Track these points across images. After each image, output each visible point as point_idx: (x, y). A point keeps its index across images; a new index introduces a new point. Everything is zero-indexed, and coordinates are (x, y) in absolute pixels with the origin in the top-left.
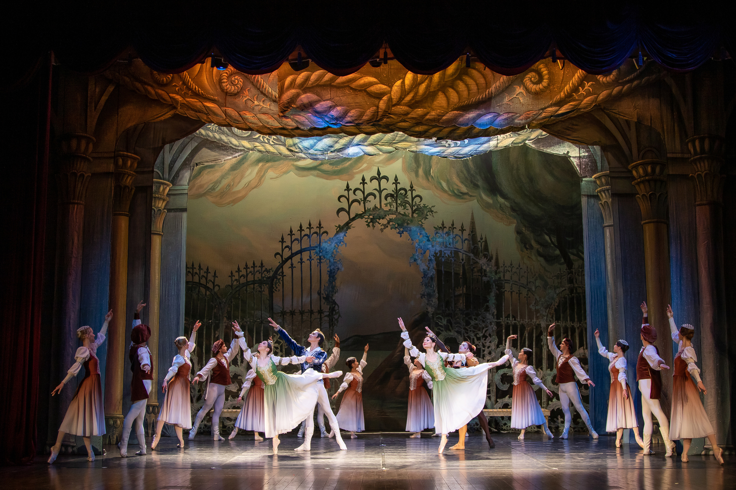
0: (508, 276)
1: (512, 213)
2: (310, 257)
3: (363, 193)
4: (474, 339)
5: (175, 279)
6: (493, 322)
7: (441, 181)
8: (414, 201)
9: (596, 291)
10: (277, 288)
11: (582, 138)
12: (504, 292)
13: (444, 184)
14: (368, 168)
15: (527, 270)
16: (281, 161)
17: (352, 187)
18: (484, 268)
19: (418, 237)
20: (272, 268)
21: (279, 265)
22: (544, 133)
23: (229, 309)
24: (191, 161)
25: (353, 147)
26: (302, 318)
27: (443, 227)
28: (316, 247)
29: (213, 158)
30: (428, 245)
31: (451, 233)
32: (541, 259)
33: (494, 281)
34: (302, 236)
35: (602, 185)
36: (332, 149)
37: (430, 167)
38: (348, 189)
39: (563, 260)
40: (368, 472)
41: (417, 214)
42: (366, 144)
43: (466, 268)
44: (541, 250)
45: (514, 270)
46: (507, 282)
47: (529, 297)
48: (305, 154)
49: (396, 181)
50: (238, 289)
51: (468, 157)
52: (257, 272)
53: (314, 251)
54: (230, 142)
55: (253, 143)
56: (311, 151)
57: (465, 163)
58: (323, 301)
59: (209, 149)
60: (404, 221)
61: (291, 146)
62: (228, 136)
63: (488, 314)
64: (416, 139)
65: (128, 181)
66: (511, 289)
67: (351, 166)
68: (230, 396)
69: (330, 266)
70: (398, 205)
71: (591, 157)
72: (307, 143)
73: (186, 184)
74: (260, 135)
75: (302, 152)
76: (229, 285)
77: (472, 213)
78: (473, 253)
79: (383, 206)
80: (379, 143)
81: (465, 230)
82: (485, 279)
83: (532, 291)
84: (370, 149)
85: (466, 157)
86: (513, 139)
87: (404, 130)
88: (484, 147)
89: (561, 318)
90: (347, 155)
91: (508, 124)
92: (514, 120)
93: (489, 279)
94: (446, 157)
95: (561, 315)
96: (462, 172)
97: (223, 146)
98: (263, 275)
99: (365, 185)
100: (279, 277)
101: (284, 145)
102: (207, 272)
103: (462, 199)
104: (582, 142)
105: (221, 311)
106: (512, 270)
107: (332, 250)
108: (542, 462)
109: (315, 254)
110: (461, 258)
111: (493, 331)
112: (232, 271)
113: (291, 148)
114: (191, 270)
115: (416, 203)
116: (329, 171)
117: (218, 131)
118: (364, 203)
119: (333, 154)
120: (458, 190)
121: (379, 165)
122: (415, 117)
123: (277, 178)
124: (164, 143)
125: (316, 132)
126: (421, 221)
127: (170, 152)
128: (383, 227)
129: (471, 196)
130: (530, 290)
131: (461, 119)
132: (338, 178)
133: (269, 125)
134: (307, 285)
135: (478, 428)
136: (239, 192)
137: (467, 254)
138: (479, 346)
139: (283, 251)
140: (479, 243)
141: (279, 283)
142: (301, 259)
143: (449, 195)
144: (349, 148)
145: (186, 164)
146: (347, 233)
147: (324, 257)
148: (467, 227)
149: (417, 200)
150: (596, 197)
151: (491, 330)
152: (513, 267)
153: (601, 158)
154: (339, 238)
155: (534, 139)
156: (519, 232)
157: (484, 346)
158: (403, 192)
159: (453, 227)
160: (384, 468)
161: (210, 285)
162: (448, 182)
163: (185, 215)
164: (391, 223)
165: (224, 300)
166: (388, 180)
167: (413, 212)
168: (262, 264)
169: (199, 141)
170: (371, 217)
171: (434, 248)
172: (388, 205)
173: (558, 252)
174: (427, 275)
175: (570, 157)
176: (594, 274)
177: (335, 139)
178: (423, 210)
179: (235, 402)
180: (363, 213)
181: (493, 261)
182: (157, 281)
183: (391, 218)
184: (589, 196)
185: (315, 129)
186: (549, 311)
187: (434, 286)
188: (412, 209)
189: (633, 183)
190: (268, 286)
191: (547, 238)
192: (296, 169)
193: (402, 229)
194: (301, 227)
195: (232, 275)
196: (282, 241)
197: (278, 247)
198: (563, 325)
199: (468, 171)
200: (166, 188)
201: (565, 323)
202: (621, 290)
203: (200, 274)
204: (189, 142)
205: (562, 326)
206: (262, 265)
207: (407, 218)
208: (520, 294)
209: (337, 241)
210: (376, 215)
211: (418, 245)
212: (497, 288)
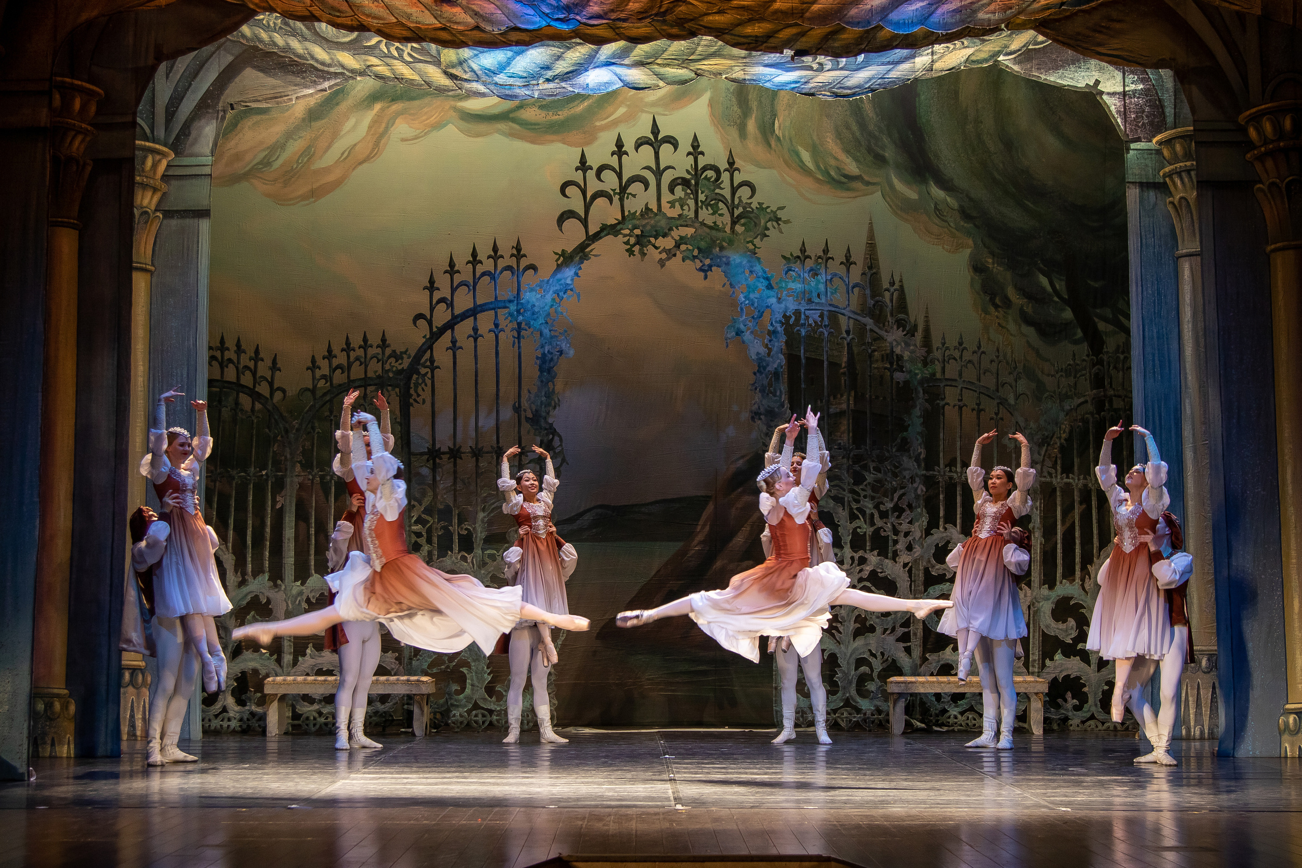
0: (952, 370)
1: (962, 223)
2: (496, 325)
3: (620, 175)
4: (872, 515)
5: (182, 375)
6: (917, 475)
7: (799, 148)
8: (737, 195)
9: (1156, 406)
10: (419, 395)
11: (1131, 51)
12: (943, 407)
13: (806, 156)
14: (629, 118)
15: (998, 357)
16: (427, 100)
17: (594, 161)
18: (898, 350)
19: (746, 279)
20: (407, 350)
21: (423, 344)
22: (1041, 38)
23: (308, 444)
24: (219, 98)
25: (597, 70)
26: (477, 466)
27: (803, 256)
28: (510, 301)
29: (269, 92)
30: (768, 297)
31: (823, 271)
32: (1030, 331)
33: (921, 382)
34: (478, 275)
35: (1175, 159)
36: (550, 74)
37: (774, 115)
38: (583, 166)
39: (1079, 334)
40: (643, 813)
41: (743, 225)
42: (626, 62)
43: (856, 350)
44: (1029, 309)
45: (967, 356)
46: (949, 383)
47: (1002, 419)
48: (485, 84)
49: (696, 149)
50: (328, 398)
51: (862, 94)
52: (372, 358)
53: (506, 311)
54: (310, 54)
55: (363, 56)
56: (501, 78)
57: (857, 110)
58: (526, 426)
59: (259, 70)
60: (713, 241)
61: (453, 67)
62: (306, 39)
63: (905, 458)
64: (743, 53)
65: (77, 145)
66: (960, 400)
67: (591, 113)
68: (311, 645)
69: (542, 346)
70: (700, 204)
71: (1152, 96)
72: (490, 59)
73: (207, 151)
74: (380, 38)
75: (478, 79)
76: (307, 389)
77: (871, 223)
78: (872, 316)
79: (665, 206)
80: (659, 61)
81: (855, 263)
82: (899, 376)
83: (1009, 405)
84: (637, 75)
85: (859, 94)
86: (969, 51)
87: (718, 32)
88: (902, 71)
89: (1076, 468)
90: (584, 89)
91: (963, 21)
92: (975, 12)
93: (908, 376)
94: (813, 95)
95: (1075, 460)
96: (848, 127)
97: (293, 63)
98: (387, 367)
99: (624, 157)
100: (423, 371)
101: (437, 63)
102: (257, 357)
103: (848, 189)
104: (1130, 61)
105: (288, 450)
106: (961, 357)
107: (547, 308)
108: (1033, 794)
109: (506, 318)
110: (844, 328)
111: (917, 497)
112: (313, 356)
113: (453, 71)
114: (218, 354)
115: (740, 201)
116: (539, 124)
117: (280, 28)
118: (621, 200)
119: (551, 85)
120: (838, 169)
121: (654, 110)
122: (748, 6)
123: (416, 138)
124: (159, 59)
125: (514, 36)
126: (752, 242)
127: (167, 78)
128: (664, 256)
129: (868, 183)
130: (1003, 402)
131: (853, 12)
132: (559, 141)
133: (412, 22)
134: (487, 388)
135: (880, 721)
136: (327, 170)
137: (859, 318)
138: (885, 531)
139: (432, 309)
140: (887, 294)
141: (423, 385)
142: (475, 329)
143: (818, 180)
144: (586, 70)
145: (206, 105)
146: (580, 268)
147: (528, 324)
148: (859, 255)
149: (745, 192)
150: (1162, 187)
151: (913, 495)
152: (965, 348)
153: (1175, 95)
154: (563, 282)
155: (1019, 50)
156: (978, 268)
157: (896, 532)
158: (710, 173)
159: (826, 256)
160: (679, 807)
161: (263, 389)
162: (815, 151)
163: (204, 225)
164: (683, 247)
165: (296, 423)
166: (675, 145)
167: (734, 223)
168: (384, 340)
169: (237, 51)
170: (637, 232)
171: (783, 306)
172: (677, 204)
173: (1068, 314)
174: (765, 368)
175: (1102, 93)
176: (1154, 366)
177: (556, 51)
178: (757, 217)
179: (320, 660)
180: (619, 223)
181: (919, 335)
182: (140, 379)
183: (683, 235)
184: (1144, 186)
185: (516, 29)
186: (1046, 451)
187: (781, 392)
188: (732, 214)
189: (1249, 155)
190: (397, 390)
191: (1044, 281)
192: (462, 119)
193: (707, 262)
194: (474, 254)
195: (314, 366)
196: (431, 287)
197: (421, 301)
198: (1080, 485)
199: (862, 125)
200: (160, 161)
201: (1085, 478)
202: (1215, 406)
203: (239, 362)
204: (214, 53)
205: (1077, 485)
206: (384, 343)
207: (720, 235)
208: (980, 411)
209: (558, 287)
210: (648, 228)
211: (745, 297)
212: (927, 397)
